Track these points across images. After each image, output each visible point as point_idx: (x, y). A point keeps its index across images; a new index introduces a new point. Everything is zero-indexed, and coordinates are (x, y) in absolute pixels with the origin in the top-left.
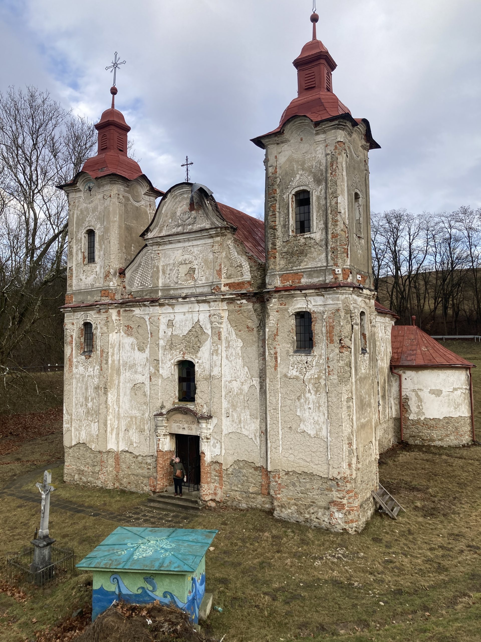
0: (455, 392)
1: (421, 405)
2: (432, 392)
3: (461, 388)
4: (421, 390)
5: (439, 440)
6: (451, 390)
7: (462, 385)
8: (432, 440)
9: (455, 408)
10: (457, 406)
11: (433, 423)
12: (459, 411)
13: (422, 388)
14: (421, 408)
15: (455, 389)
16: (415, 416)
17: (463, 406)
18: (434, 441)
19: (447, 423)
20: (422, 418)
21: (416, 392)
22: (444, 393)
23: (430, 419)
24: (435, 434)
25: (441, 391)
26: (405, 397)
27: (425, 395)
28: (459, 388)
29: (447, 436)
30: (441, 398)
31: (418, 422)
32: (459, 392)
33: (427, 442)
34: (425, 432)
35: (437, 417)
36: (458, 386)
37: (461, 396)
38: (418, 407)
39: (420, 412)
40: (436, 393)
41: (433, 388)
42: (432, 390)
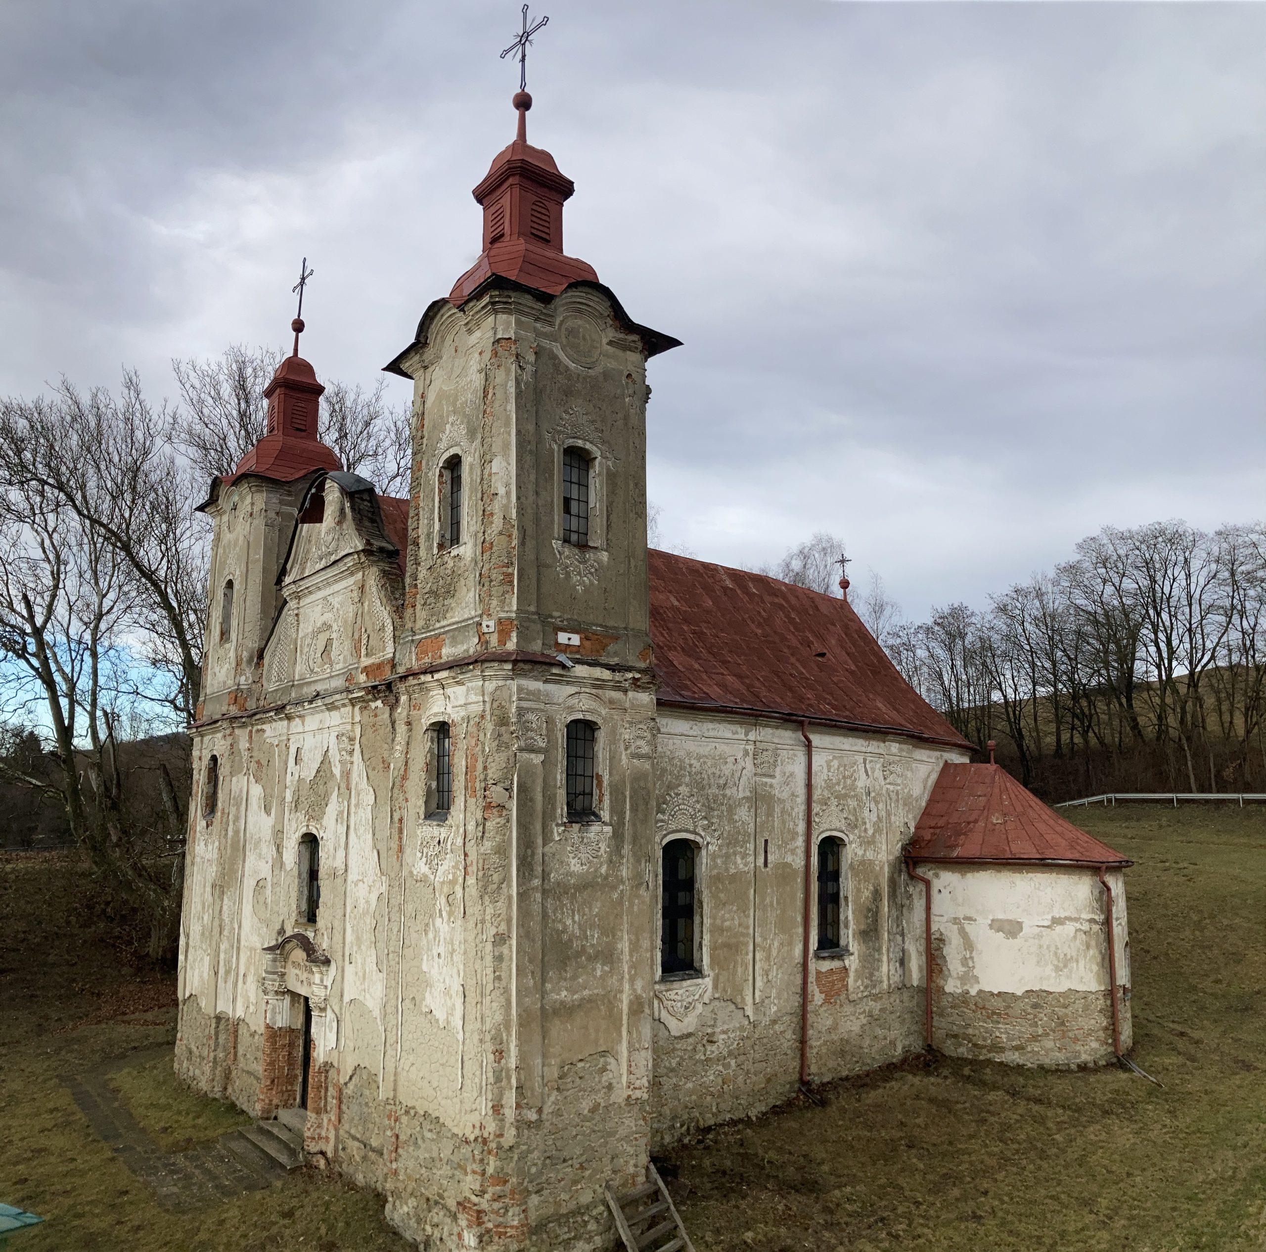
0: (1058, 929)
1: (972, 958)
2: (998, 926)
3: (1076, 920)
4: (970, 919)
5: (1017, 1048)
6: (1046, 923)
7: (1078, 911)
8: (997, 1048)
9: (1057, 969)
10: (1063, 964)
11: (998, 1004)
12: (1069, 977)
13: (974, 916)
14: (971, 964)
15: (1057, 921)
16: (958, 983)
17: (1082, 963)
18: (1002, 1050)
19: (1035, 1006)
20: (973, 992)
21: (960, 923)
22: (1026, 930)
23: (992, 994)
24: (1003, 1033)
25: (1020, 924)
26: (937, 936)
27: (980, 932)
28: (1070, 919)
29: (1035, 1038)
30: (1017, 942)
31: (964, 999)
32: (1070, 928)
33: (984, 1051)
34: (981, 1028)
35: (1010, 990)
36: (1067, 914)
37: (1075, 937)
38: (964, 962)
39: (968, 977)
40: (1007, 927)
41: (1001, 916)
42: (997, 920)
